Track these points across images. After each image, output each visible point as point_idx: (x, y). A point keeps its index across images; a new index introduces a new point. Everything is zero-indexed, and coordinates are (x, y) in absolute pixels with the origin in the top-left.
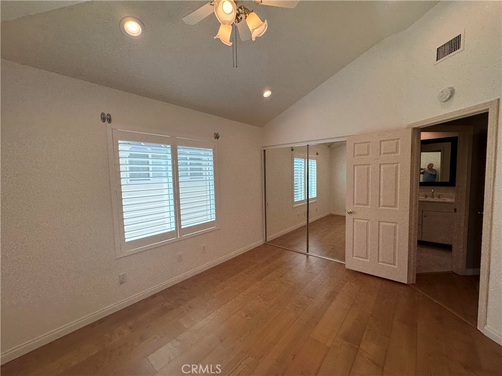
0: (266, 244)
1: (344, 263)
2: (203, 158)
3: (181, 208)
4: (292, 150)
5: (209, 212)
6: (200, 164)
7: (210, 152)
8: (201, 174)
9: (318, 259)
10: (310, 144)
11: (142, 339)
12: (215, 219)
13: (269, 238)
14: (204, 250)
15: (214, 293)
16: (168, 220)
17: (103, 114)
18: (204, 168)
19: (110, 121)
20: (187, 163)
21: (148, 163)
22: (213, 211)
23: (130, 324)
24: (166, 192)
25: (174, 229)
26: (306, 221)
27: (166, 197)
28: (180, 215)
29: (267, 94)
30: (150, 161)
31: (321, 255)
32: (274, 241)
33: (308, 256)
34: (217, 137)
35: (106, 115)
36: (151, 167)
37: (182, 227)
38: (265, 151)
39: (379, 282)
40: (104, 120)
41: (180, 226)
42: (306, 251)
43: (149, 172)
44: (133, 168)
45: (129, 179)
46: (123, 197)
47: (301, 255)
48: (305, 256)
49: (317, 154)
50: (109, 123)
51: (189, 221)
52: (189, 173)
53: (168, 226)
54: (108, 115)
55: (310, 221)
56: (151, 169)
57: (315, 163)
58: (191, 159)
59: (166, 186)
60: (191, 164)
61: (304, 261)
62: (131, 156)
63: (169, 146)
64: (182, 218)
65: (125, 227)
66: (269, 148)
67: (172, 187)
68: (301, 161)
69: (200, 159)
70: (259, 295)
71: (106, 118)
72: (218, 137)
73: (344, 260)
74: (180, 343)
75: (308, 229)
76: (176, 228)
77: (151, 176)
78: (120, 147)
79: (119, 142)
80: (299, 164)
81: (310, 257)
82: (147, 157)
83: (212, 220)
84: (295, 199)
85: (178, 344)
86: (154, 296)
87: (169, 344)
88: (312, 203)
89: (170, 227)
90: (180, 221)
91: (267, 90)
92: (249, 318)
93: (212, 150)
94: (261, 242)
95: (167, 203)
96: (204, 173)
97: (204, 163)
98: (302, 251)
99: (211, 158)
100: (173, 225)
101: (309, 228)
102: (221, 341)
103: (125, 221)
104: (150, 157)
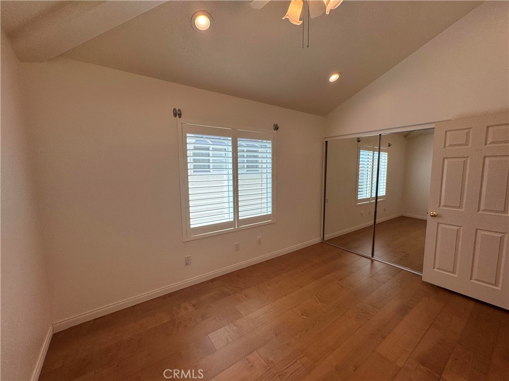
0: (323, 243)
1: (420, 274)
2: (260, 150)
3: (239, 199)
4: (359, 141)
5: (265, 205)
6: (256, 157)
7: (269, 144)
8: (257, 167)
9: (386, 265)
10: (382, 133)
11: (203, 317)
12: (271, 213)
13: (328, 236)
14: (259, 242)
15: (268, 285)
16: (226, 211)
17: (175, 110)
18: (260, 160)
19: (180, 115)
20: (244, 155)
21: (208, 155)
22: (270, 204)
23: (193, 302)
24: (226, 183)
25: (232, 220)
26: (373, 222)
27: (226, 189)
28: (238, 207)
29: (334, 78)
30: (211, 153)
31: (390, 261)
32: (332, 240)
33: (372, 261)
34: (276, 128)
35: (177, 110)
36: (211, 159)
37: (240, 218)
38: (327, 142)
39: (472, 304)
40: (175, 115)
41: (238, 217)
42: (370, 256)
43: (208, 164)
44: (196, 159)
45: (192, 171)
46: (189, 187)
47: (365, 259)
48: (370, 261)
49: (389, 146)
50: (180, 118)
51: (246, 212)
52: (245, 165)
53: (227, 216)
54: (179, 110)
55: (378, 221)
56: (211, 161)
57: (387, 155)
58: (248, 151)
59: (226, 177)
60: (247, 156)
61: (369, 266)
62: (195, 149)
63: (230, 139)
64: (240, 209)
65: (191, 214)
66: (333, 139)
67: (231, 178)
68: (367, 153)
69: (256, 151)
70: (316, 295)
71: (177, 114)
72: (278, 128)
73: (421, 271)
74: (237, 328)
75: (374, 231)
76: (234, 219)
77: (211, 167)
78: (188, 140)
79: (188, 135)
80: (366, 158)
81: (375, 262)
82: (208, 149)
83: (269, 213)
84: (359, 196)
85: (235, 328)
86: (213, 280)
87: (227, 327)
88: (381, 201)
89: (229, 217)
90: (238, 212)
91: (334, 73)
92: (305, 317)
93: (271, 142)
94: (317, 240)
95: (226, 194)
96: (260, 165)
97: (260, 155)
98: (365, 254)
99: (270, 150)
100: (232, 215)
101: (376, 229)
102: (276, 335)
103: (191, 209)
104: (211, 149)
